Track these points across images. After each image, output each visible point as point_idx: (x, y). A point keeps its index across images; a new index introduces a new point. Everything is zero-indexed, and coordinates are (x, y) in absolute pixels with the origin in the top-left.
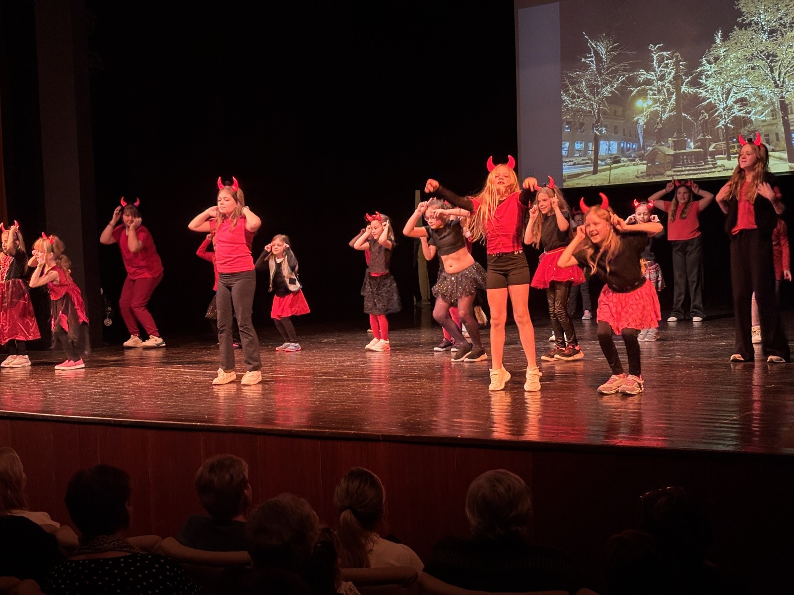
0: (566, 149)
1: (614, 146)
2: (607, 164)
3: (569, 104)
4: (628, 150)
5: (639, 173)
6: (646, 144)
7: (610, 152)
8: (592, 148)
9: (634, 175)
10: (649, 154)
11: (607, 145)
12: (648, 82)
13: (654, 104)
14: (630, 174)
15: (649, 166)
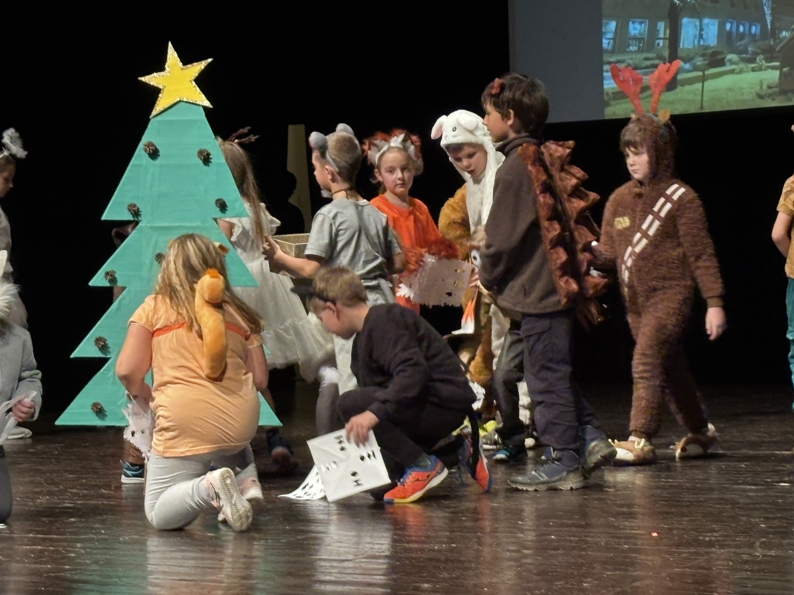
0: (610, 36)
1: (711, 28)
2: (695, 69)
4: (741, 37)
5: (765, 87)
6: (777, 24)
7: (702, 43)
8: (665, 33)
9: (754, 91)
10: (784, 46)
11: (696, 26)
14: (744, 89)
15: (785, 74)
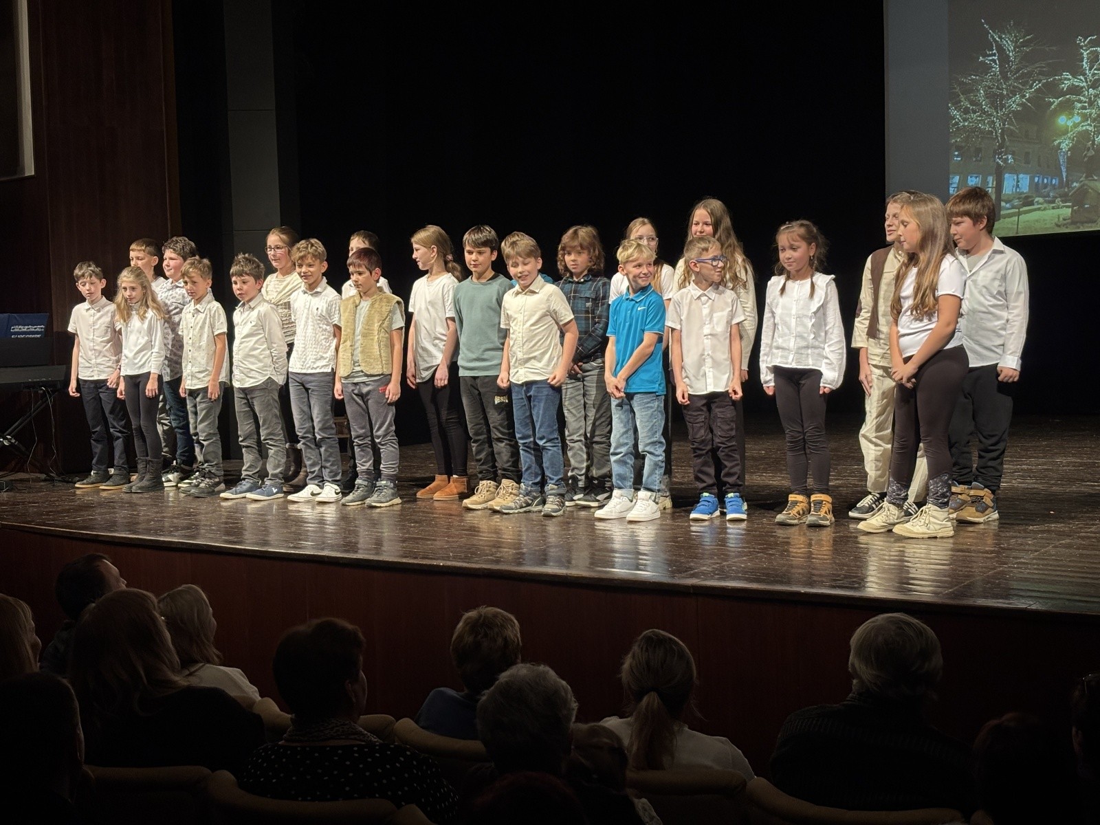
1: (1025, 182)
2: (1013, 207)
3: (960, 121)
4: (1046, 186)
5: (1061, 219)
6: (1070, 178)
7: (1018, 190)
8: (993, 184)
9: (1053, 222)
10: (1075, 192)
11: (1014, 179)
12: (1076, 90)
13: (1084, 122)
14: (1046, 220)
15: (1075, 210)
